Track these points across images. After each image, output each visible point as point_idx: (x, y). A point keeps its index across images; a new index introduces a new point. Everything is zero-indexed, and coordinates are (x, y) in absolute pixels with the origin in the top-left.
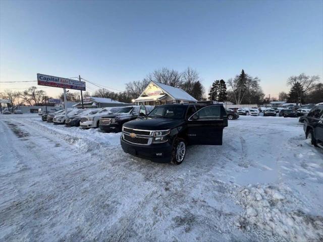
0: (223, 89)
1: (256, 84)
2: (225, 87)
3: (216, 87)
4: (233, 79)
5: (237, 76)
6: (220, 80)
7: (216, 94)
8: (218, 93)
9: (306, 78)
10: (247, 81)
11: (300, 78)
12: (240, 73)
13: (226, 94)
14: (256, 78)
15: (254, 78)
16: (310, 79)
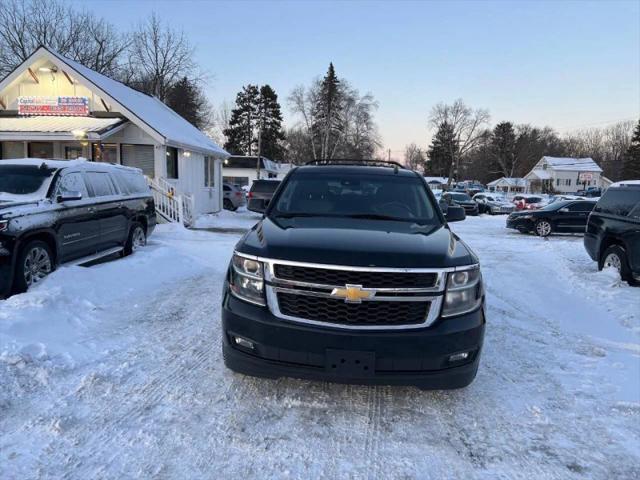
0: (270, 120)
1: (366, 115)
2: (277, 114)
3: (247, 108)
4: (307, 91)
5: (318, 83)
6: (260, 85)
7: (250, 133)
8: (256, 132)
9: (466, 113)
10: (343, 104)
11: (457, 110)
12: (324, 74)
13: (282, 136)
14: (368, 97)
15: (361, 94)
16: (473, 117)
